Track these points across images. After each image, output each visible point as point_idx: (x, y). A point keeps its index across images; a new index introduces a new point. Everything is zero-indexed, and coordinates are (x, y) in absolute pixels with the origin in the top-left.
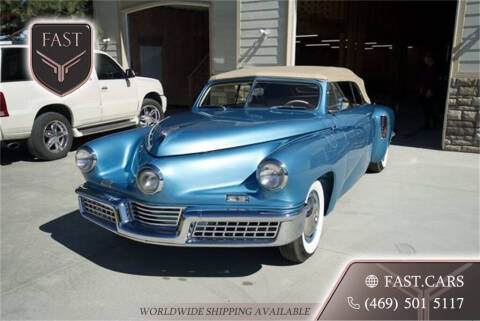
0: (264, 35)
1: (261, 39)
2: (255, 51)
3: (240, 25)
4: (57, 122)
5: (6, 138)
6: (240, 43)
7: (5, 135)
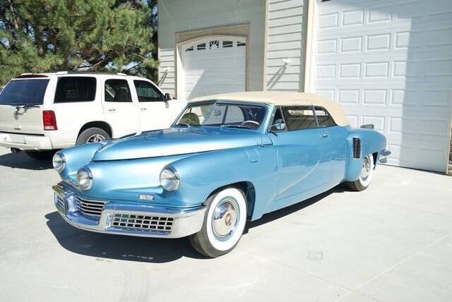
0: (286, 64)
1: (284, 67)
2: (279, 78)
3: (267, 55)
4: (98, 135)
5: (54, 148)
6: (267, 71)
7: (54, 144)
